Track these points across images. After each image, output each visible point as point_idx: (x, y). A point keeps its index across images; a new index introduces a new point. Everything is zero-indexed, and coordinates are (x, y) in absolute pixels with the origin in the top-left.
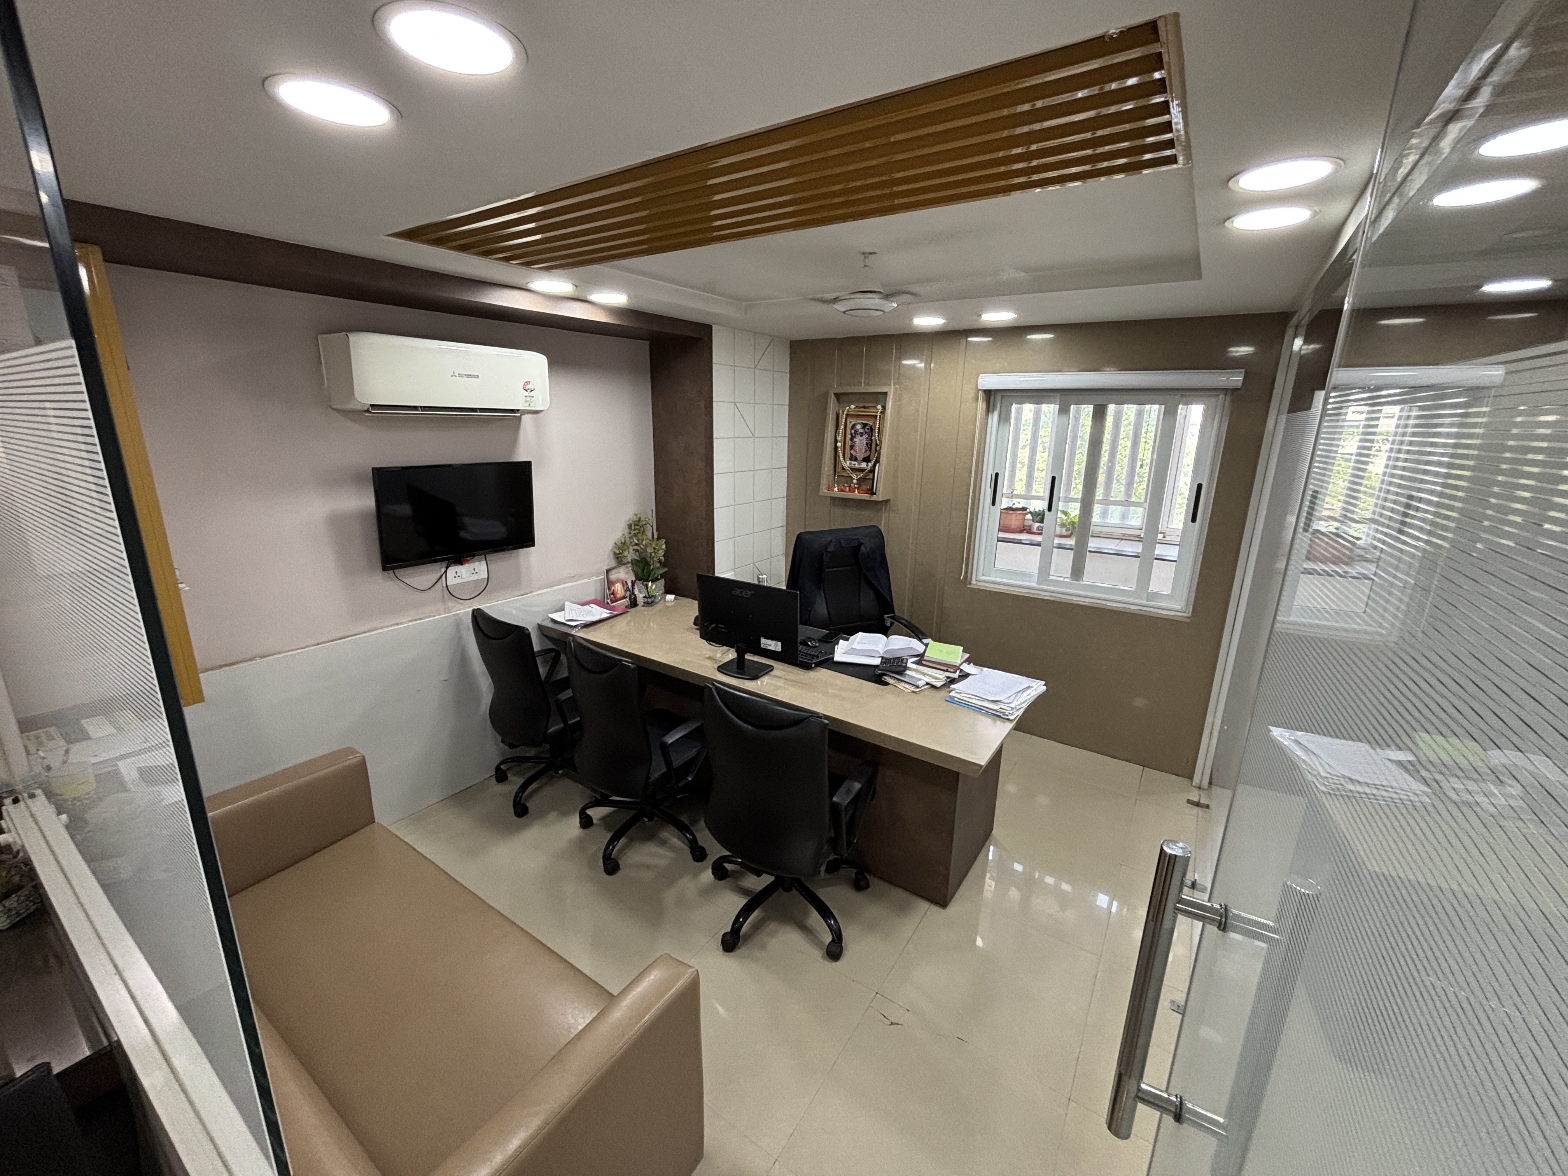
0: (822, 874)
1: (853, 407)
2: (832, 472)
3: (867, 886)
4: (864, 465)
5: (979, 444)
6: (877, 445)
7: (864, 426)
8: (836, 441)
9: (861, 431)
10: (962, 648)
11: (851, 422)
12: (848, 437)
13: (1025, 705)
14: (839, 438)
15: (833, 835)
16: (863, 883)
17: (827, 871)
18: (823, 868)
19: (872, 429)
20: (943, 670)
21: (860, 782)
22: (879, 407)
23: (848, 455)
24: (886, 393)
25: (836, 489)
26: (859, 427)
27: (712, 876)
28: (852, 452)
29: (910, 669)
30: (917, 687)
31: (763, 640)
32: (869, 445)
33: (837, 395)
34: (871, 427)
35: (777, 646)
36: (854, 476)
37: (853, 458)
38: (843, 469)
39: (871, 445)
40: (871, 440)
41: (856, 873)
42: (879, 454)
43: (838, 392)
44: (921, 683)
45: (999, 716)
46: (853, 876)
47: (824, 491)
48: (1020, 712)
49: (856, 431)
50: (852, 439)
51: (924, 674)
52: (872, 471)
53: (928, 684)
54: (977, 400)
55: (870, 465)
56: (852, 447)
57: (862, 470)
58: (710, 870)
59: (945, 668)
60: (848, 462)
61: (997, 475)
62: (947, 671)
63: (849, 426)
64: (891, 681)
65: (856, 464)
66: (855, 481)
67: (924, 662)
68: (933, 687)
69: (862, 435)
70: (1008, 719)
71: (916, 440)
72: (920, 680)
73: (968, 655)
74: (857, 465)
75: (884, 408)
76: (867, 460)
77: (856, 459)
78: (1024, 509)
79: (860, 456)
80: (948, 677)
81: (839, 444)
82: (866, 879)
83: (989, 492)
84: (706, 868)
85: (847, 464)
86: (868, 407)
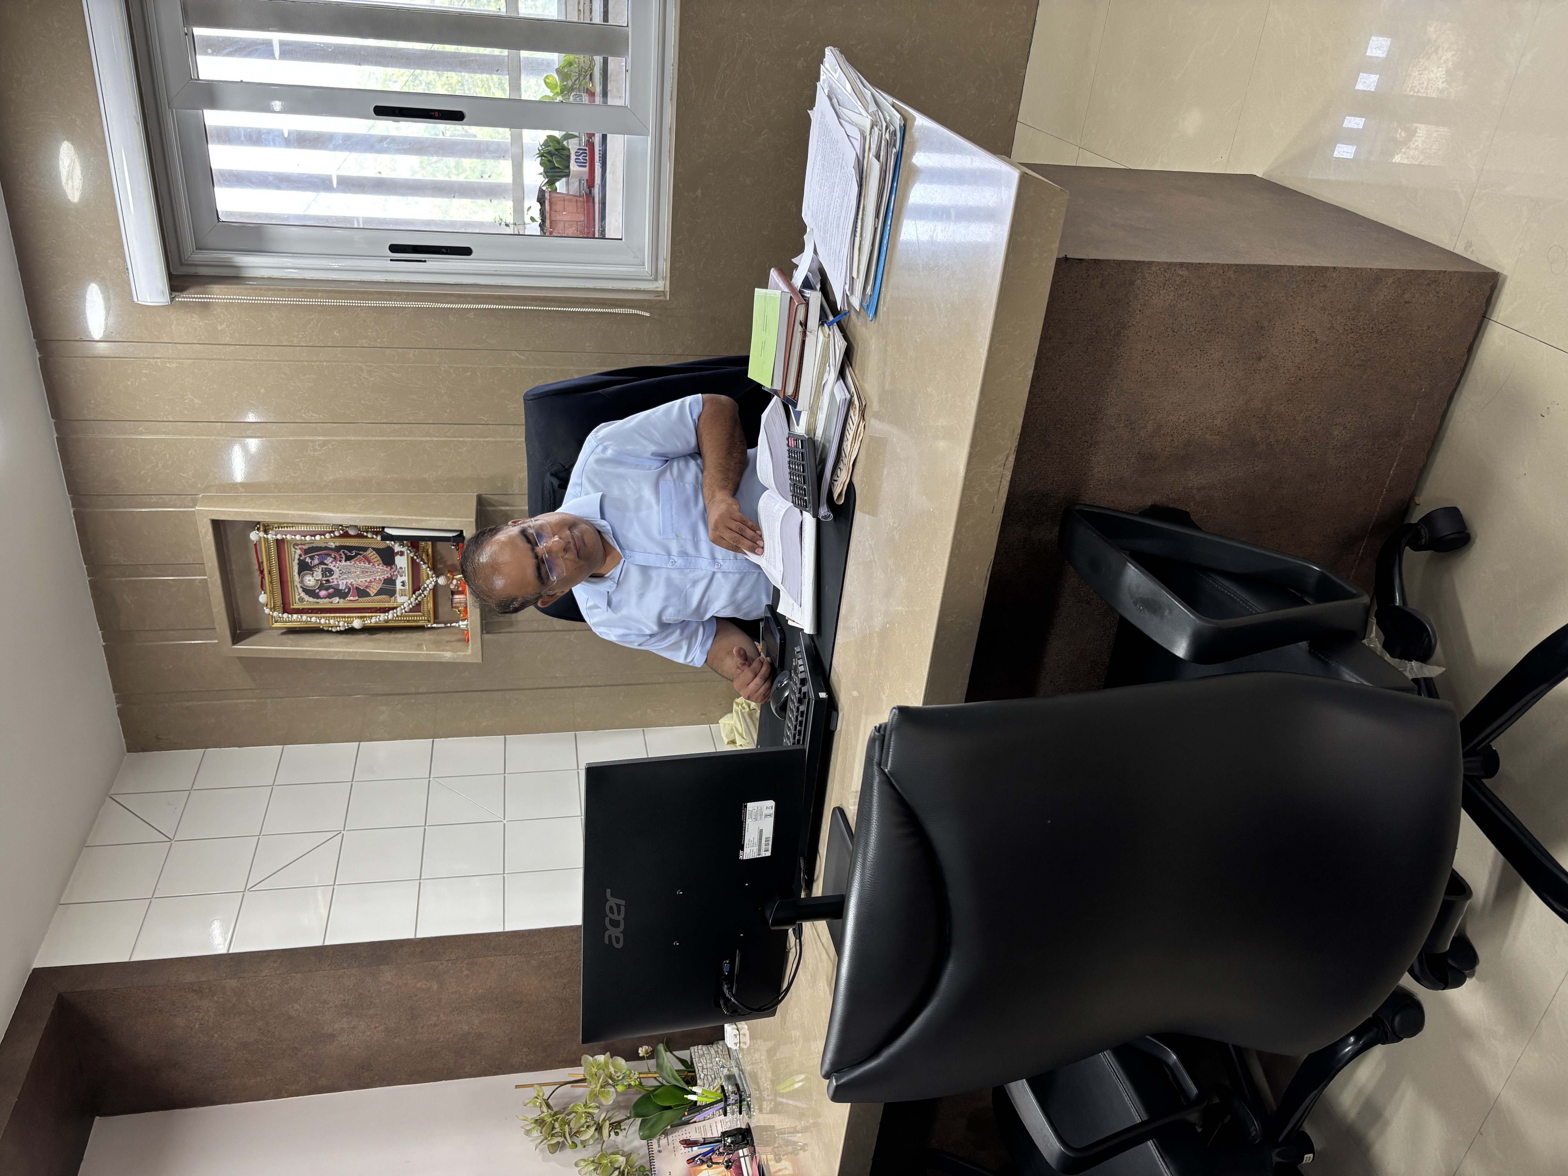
0: (1432, 671)
1: (263, 598)
2: (426, 635)
3: (1454, 513)
4: (402, 562)
5: (314, 293)
6: (346, 535)
7: (304, 567)
8: (351, 631)
9: (318, 574)
10: (758, 291)
11: (299, 599)
12: (337, 602)
13: (869, 91)
14: (342, 625)
15: (1304, 645)
16: (1445, 529)
17: (1425, 656)
18: (1413, 669)
19: (310, 550)
20: (804, 334)
21: (1120, 572)
22: (254, 536)
23: (383, 601)
24: (218, 526)
25: (462, 624)
26: (310, 581)
27: (1469, 982)
28: (372, 592)
29: (811, 429)
30: (850, 403)
31: (749, 852)
32: (351, 553)
33: (239, 633)
34: (306, 552)
35: (759, 815)
36: (429, 583)
37: (388, 588)
38: (417, 608)
39: (350, 548)
40: (338, 549)
41: (1416, 548)
42: (368, 529)
43: (227, 633)
44: (841, 395)
45: (899, 157)
46: (1425, 554)
47: (470, 653)
48: (886, 100)
49: (322, 587)
50: (342, 595)
51: (819, 388)
52: (414, 543)
53: (842, 375)
54: (205, 306)
55: (397, 548)
56: (362, 593)
57: (415, 567)
58: (1452, 994)
59: (799, 329)
60: (400, 599)
61: (394, 248)
62: (804, 324)
63: (309, 602)
64: (843, 478)
65: (403, 580)
66: (442, 581)
67: (790, 391)
68: (848, 356)
69: (328, 572)
70: (904, 129)
71: (324, 444)
72: (832, 395)
73: (774, 274)
74: (405, 578)
75: (254, 525)
76: (388, 557)
77: (390, 582)
78: (541, 200)
79: (380, 572)
80: (823, 320)
81: (357, 624)
82: (1428, 519)
83: (434, 263)
84: (1447, 1008)
85: (404, 601)
86: (260, 564)
